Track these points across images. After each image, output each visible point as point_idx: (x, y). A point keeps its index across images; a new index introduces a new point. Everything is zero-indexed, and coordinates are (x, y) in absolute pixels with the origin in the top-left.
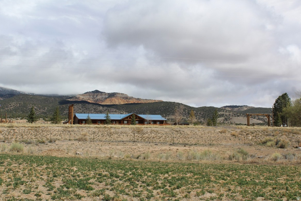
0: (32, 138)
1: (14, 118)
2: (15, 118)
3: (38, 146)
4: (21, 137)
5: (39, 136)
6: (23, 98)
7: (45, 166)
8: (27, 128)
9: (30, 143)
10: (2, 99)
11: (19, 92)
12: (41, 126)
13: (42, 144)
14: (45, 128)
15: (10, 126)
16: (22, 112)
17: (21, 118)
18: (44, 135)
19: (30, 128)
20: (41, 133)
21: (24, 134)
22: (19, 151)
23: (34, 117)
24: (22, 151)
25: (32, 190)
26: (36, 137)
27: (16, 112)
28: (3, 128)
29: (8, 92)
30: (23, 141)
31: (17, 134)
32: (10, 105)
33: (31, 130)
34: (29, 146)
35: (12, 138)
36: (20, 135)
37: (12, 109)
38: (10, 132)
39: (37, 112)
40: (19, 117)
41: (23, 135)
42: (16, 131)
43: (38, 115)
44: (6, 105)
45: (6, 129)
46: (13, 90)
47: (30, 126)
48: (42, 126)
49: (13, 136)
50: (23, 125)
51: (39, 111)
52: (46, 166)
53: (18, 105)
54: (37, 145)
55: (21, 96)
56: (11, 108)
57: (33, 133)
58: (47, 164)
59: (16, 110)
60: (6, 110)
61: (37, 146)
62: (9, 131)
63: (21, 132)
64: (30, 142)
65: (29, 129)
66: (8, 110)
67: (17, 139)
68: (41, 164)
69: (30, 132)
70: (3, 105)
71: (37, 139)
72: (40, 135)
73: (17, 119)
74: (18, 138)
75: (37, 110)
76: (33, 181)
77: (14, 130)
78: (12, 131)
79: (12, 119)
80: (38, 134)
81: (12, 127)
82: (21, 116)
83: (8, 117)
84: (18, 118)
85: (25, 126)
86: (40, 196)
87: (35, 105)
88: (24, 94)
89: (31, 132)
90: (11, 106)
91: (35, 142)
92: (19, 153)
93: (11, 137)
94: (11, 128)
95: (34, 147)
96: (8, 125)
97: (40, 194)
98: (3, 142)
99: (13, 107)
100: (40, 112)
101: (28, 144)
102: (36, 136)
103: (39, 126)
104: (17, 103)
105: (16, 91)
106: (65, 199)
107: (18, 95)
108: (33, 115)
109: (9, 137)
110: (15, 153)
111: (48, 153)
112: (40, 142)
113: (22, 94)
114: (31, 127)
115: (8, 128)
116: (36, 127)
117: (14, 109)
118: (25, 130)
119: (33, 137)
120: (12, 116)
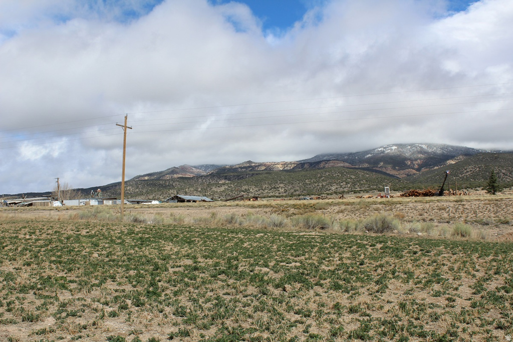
0: (489, 217)
1: (472, 189)
2: (474, 188)
3: (499, 227)
4: (474, 215)
5: (502, 214)
6: (483, 158)
7: (491, 257)
8: (482, 202)
9: (487, 224)
10: (453, 163)
11: (478, 150)
12: (504, 197)
13: (505, 226)
14: (510, 201)
15: (458, 199)
16: (484, 179)
17: (482, 188)
18: (508, 212)
19: (487, 202)
20: (504, 208)
21: (478, 211)
22: (465, 235)
23: (495, 185)
24: (469, 235)
25: (447, 292)
26: (497, 215)
27: (475, 180)
28: (448, 204)
29: (462, 151)
30: (475, 221)
31: (467, 211)
32: (465, 170)
33: (488, 204)
34: (484, 228)
35: (461, 217)
36: (473, 212)
37: (468, 176)
38: (458, 208)
39: (507, 178)
40: (479, 187)
41: (476, 212)
42: (466, 206)
43: (509, 182)
44: (460, 170)
45: (452, 204)
46: (469, 149)
47: (488, 198)
48: (506, 197)
49: (462, 214)
50: (477, 198)
51: (509, 176)
52: (493, 257)
53: (478, 169)
54: (497, 226)
55: (480, 156)
56: (467, 174)
57: (492, 209)
58: (496, 254)
59: (474, 176)
60: (460, 178)
61: (498, 229)
62: (457, 206)
63: (473, 207)
64: (486, 222)
65: (485, 204)
66: (463, 177)
67: (467, 219)
68: (485, 255)
69: (487, 207)
70: (455, 171)
71: (497, 218)
72: (502, 212)
73: (476, 190)
74: (469, 217)
75: (507, 175)
76: (457, 279)
77: (463, 205)
78: (461, 207)
79: (469, 189)
80: (499, 210)
81: (461, 201)
82: (482, 184)
83: (464, 187)
84: (478, 189)
85: (479, 200)
86: (454, 301)
87: (503, 167)
88: (485, 153)
89: (489, 207)
90: (467, 172)
91: (494, 222)
92: (464, 239)
93: (459, 215)
94: (459, 203)
95: (491, 230)
96: (455, 199)
97: (454, 298)
98: (447, 222)
99: (469, 173)
100: (511, 177)
101: (483, 225)
102: (496, 213)
103: (501, 199)
104: (475, 167)
105: (473, 149)
106: (491, 308)
107: (477, 155)
108: (494, 182)
109: (457, 215)
110: (459, 238)
111: (508, 239)
112: (502, 223)
113: (481, 153)
114: (489, 200)
115: (455, 203)
116: (497, 200)
117: (472, 176)
118: (480, 205)
119: (492, 215)
120: (468, 186)
